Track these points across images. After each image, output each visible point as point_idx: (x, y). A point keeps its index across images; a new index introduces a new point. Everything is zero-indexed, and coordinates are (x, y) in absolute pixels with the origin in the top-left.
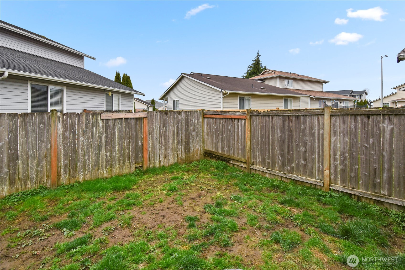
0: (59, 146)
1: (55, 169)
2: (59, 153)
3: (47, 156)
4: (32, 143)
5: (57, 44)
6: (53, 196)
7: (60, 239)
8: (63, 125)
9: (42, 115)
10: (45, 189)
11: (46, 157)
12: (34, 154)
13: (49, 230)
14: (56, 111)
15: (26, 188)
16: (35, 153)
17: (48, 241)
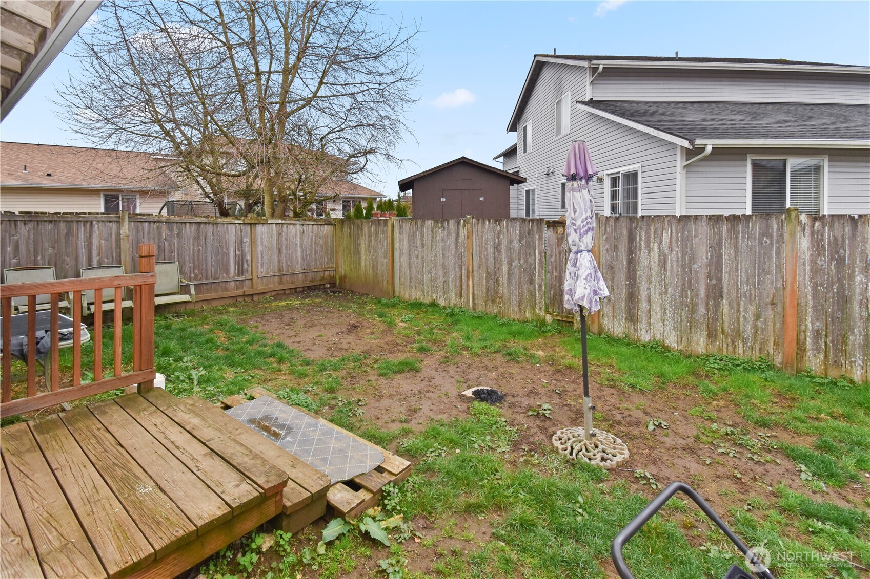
0: (802, 286)
1: (791, 334)
2: (803, 301)
3: (775, 301)
4: (747, 272)
5: (809, 67)
6: (785, 387)
7: (790, 481)
8: (812, 242)
9: (767, 220)
10: (770, 367)
11: (773, 304)
12: (751, 294)
13: (770, 451)
14: (796, 212)
15: (734, 352)
16: (753, 292)
17: (766, 470)
